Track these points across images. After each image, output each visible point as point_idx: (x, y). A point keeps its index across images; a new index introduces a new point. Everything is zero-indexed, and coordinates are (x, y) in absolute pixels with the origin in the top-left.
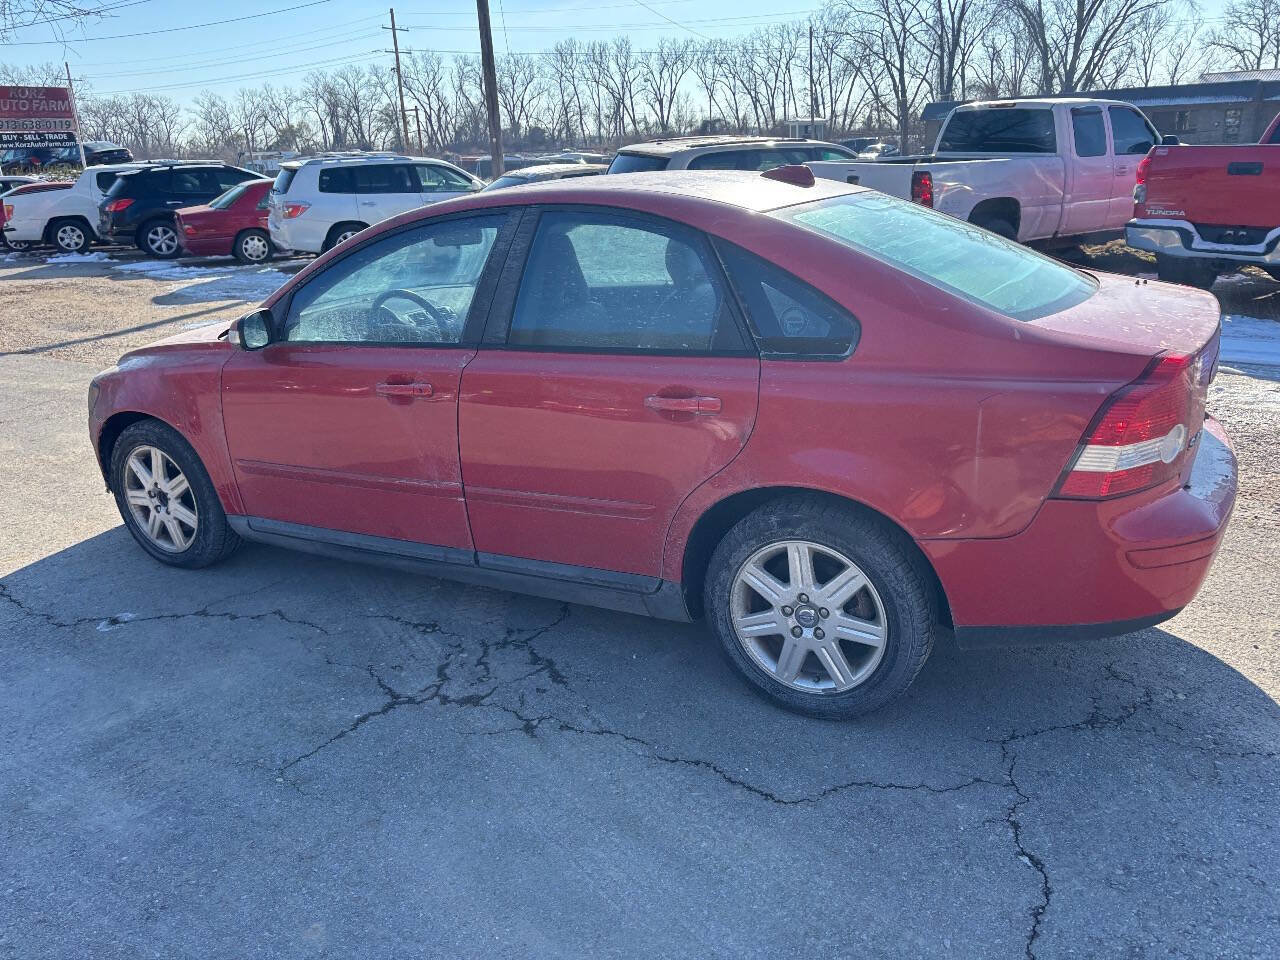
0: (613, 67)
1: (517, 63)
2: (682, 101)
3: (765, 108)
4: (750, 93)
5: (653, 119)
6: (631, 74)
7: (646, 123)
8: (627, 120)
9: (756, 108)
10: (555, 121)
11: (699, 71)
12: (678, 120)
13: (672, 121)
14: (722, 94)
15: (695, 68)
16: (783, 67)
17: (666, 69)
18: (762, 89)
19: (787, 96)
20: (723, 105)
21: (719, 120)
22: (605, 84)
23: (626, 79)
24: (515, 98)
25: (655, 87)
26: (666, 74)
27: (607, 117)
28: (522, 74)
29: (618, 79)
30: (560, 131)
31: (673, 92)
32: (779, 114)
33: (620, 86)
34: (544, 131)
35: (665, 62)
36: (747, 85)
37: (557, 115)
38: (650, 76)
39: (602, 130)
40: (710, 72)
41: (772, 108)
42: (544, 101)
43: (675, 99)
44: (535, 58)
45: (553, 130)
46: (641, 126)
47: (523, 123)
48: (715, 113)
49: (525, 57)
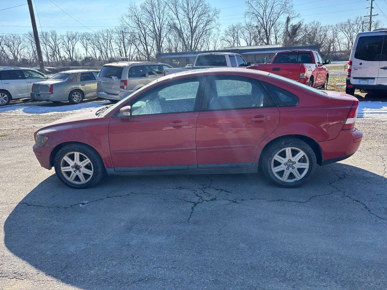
0: (51, 40)
1: (14, 37)
2: (76, 51)
3: (104, 54)
4: (99, 49)
5: (67, 56)
6: (58, 42)
7: (65, 58)
8: (58, 56)
9: (102, 54)
10: (31, 57)
11: (81, 42)
12: (76, 57)
13: (74, 57)
14: (90, 49)
15: (80, 41)
16: (109, 42)
17: (70, 41)
18: (103, 48)
19: (111, 50)
20: (91, 52)
21: (90, 57)
22: (48, 45)
23: (56, 43)
24: (15, 49)
25: (67, 46)
26: (70, 42)
27: (51, 55)
28: (16, 41)
29: (53, 43)
30: (33, 60)
31: (73, 48)
32: (109, 56)
33: (54, 46)
34: (27, 60)
35: (69, 39)
36: (98, 47)
37: (31, 55)
38: (64, 43)
39: (49, 60)
40: (85, 42)
41: (107, 54)
42: (26, 50)
43: (74, 50)
44: (21, 36)
45: (31, 59)
46: (64, 59)
47: (19, 57)
48: (89, 55)
49: (17, 35)
